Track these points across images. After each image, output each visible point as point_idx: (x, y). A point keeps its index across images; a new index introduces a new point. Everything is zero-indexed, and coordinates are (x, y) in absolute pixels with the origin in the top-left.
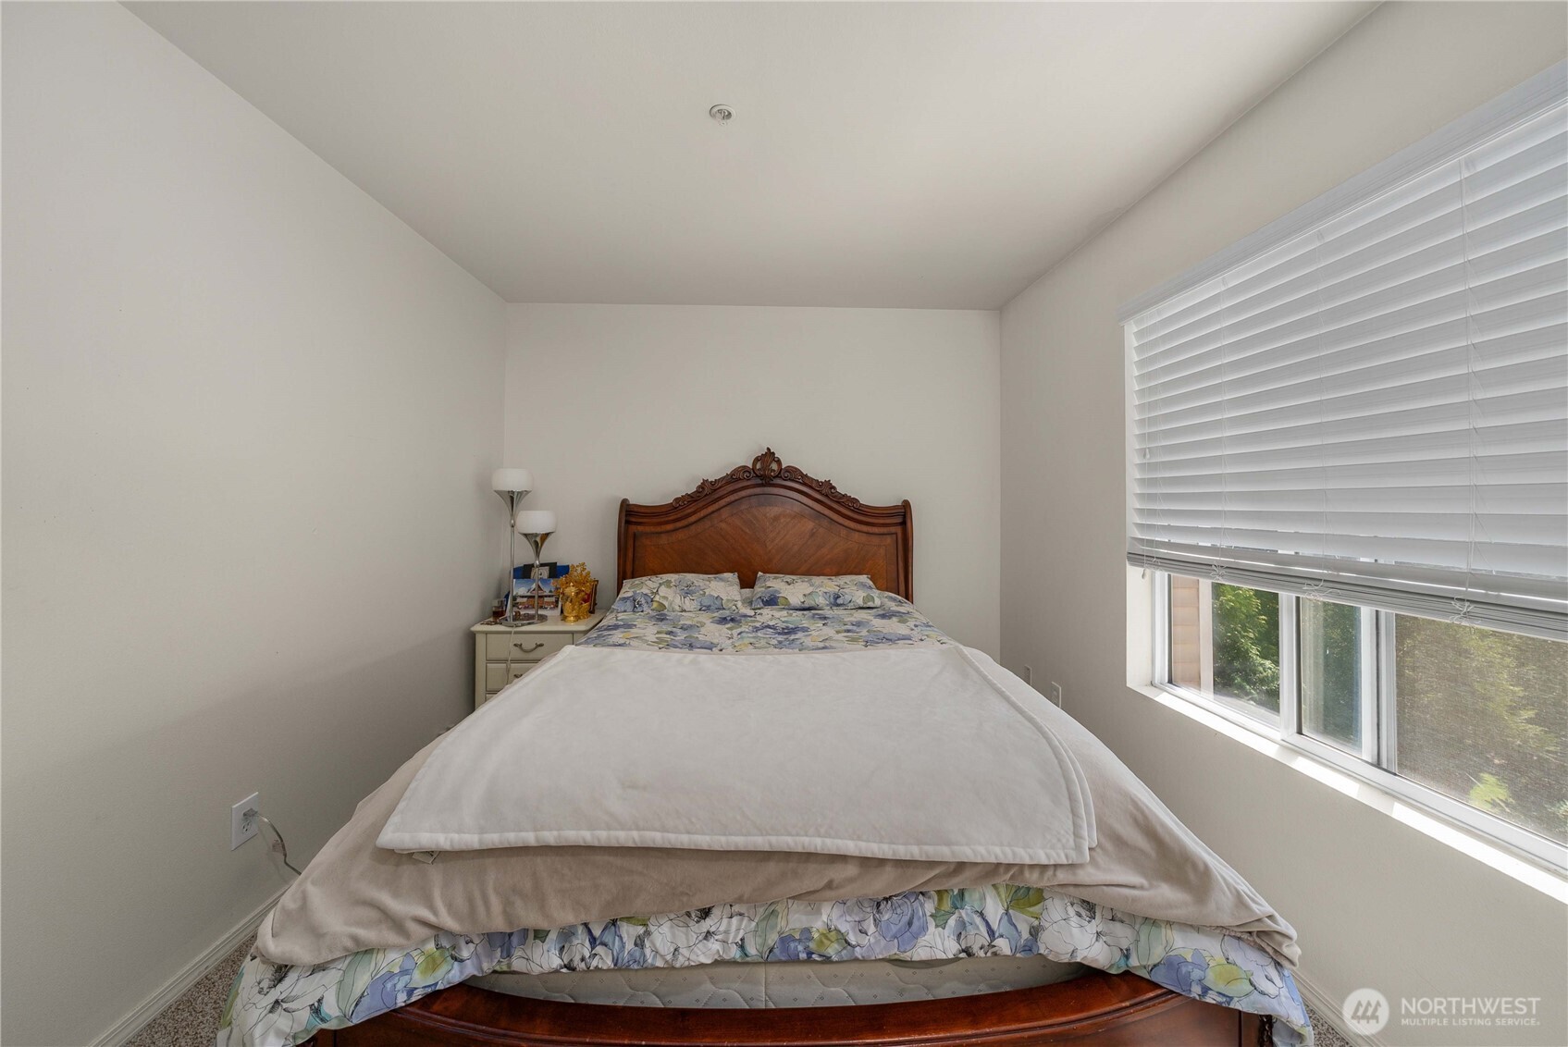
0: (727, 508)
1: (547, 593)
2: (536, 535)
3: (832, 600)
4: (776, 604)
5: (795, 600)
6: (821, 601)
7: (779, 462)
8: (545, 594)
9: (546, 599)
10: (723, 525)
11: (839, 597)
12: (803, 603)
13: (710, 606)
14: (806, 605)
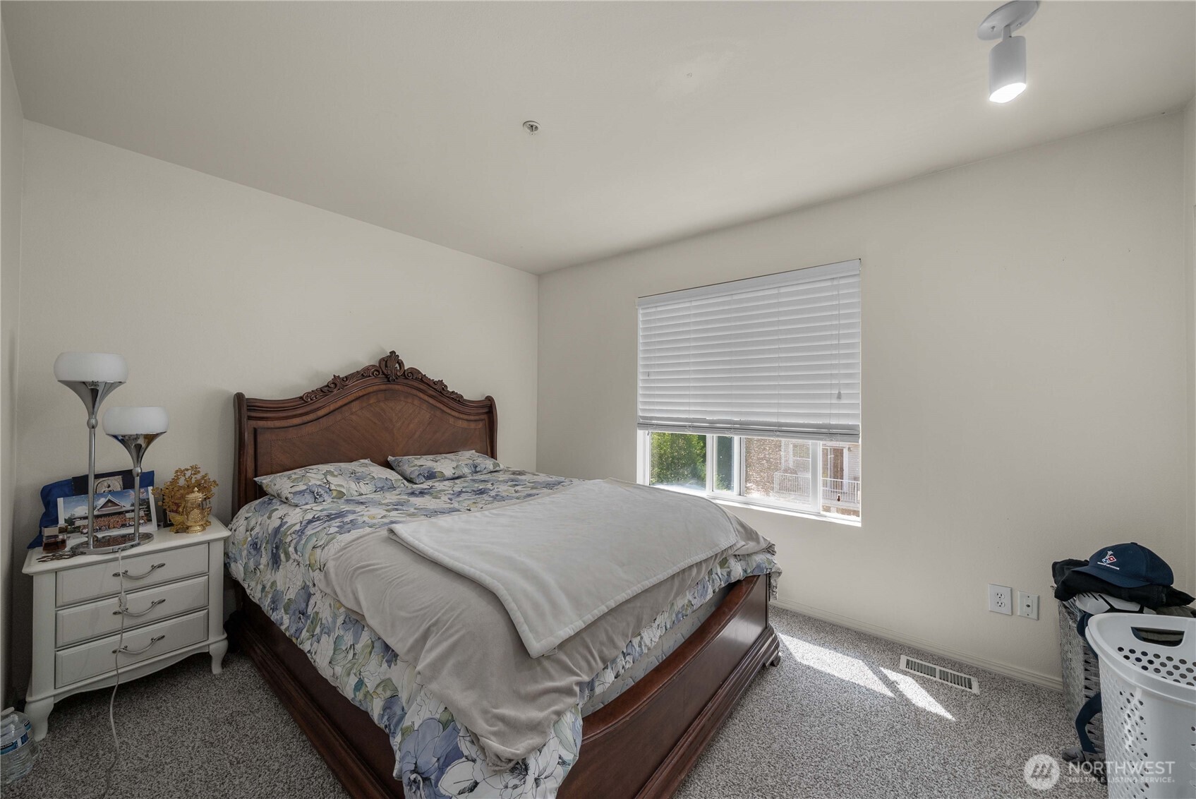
0: (357, 402)
1: (128, 507)
2: (137, 437)
3: (473, 469)
4: (435, 477)
5: (449, 472)
6: (466, 470)
7: (401, 364)
8: (124, 509)
9: (128, 515)
10: (354, 417)
11: (476, 467)
12: (454, 474)
13: (383, 487)
14: (456, 475)
